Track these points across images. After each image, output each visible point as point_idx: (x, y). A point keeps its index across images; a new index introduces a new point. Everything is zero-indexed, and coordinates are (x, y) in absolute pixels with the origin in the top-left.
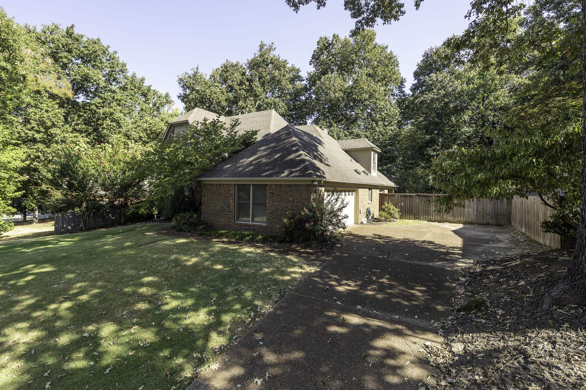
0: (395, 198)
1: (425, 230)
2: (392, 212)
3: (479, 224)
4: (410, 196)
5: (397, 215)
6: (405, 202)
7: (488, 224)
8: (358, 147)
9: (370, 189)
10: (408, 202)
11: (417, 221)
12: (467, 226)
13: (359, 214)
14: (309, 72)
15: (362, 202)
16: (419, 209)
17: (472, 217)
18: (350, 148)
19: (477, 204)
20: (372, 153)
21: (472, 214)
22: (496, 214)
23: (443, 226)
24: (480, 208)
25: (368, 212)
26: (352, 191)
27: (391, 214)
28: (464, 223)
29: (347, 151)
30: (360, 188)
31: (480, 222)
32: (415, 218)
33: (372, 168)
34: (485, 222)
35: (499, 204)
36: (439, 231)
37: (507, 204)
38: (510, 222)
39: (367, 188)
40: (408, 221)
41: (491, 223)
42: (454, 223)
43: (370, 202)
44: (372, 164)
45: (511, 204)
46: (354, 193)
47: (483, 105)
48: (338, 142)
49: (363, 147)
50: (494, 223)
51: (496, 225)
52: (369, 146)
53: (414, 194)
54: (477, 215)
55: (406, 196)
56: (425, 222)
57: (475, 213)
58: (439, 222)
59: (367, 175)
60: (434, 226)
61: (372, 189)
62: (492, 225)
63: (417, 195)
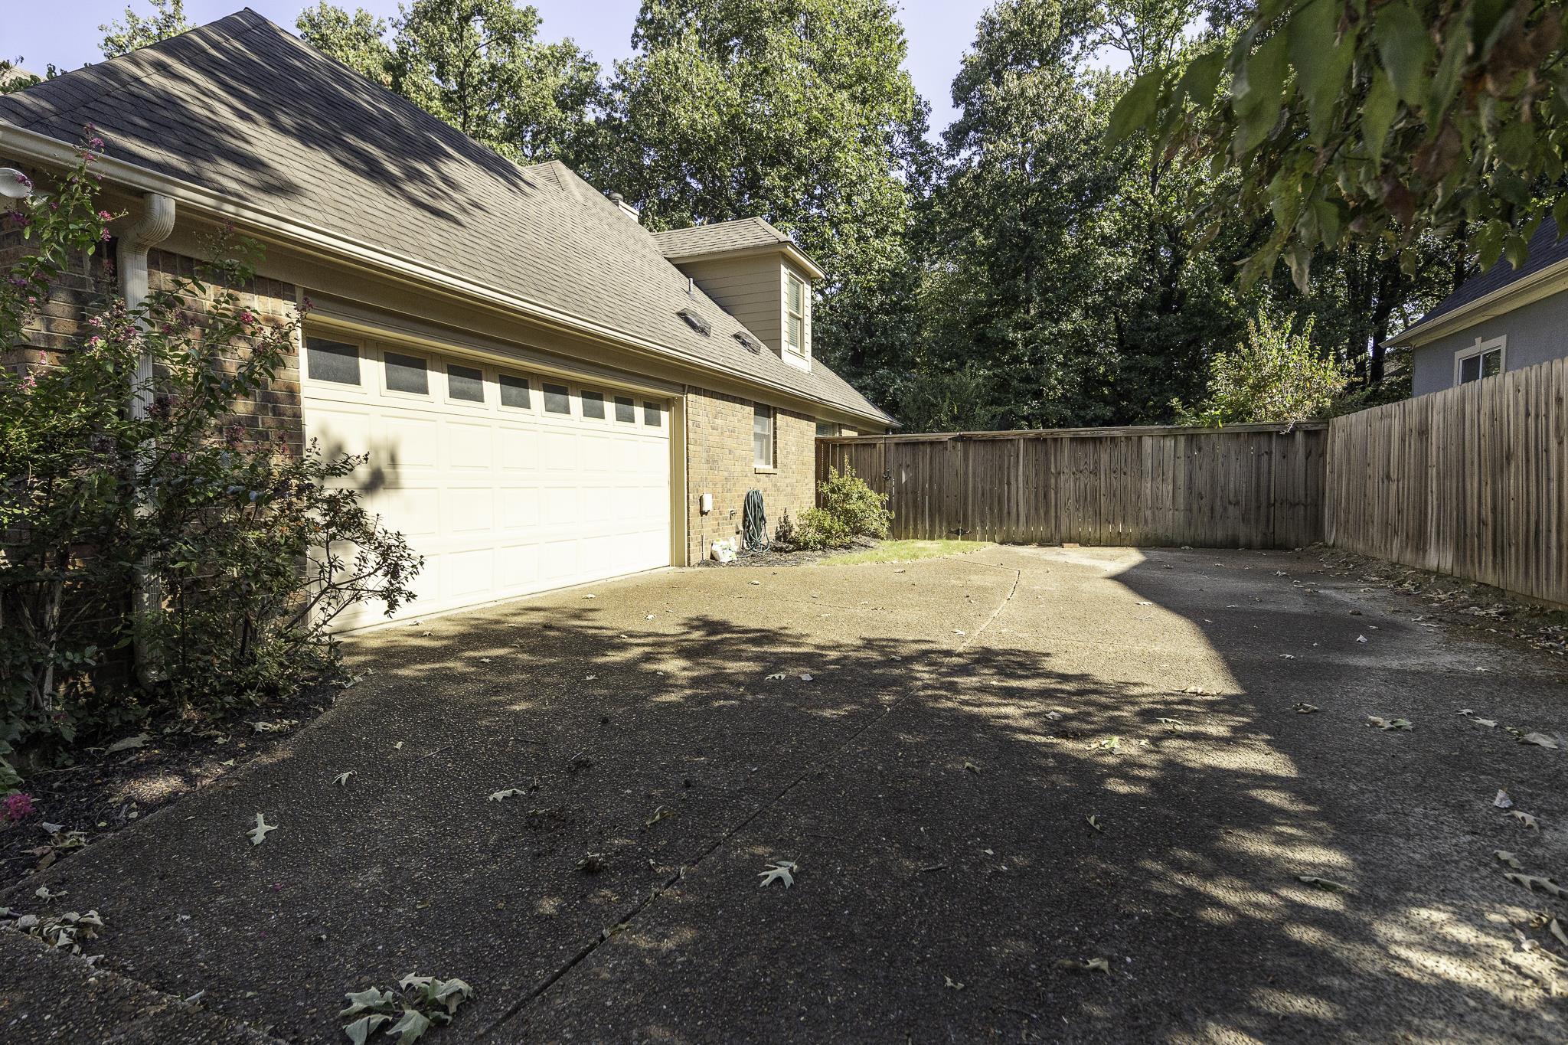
0: (876, 454)
1: (989, 580)
2: (854, 505)
3: (1198, 545)
4: (932, 443)
5: (876, 518)
6: (913, 467)
7: (1231, 545)
8: (728, 247)
9: (764, 410)
10: (924, 468)
11: (958, 542)
12: (1156, 554)
13: (696, 519)
14: (620, 62)
15: (712, 462)
16: (966, 498)
17: (1170, 520)
18: (696, 251)
19: (1190, 459)
20: (785, 272)
21: (1169, 503)
22: (1263, 499)
23: (1061, 559)
24: (1201, 480)
25: (753, 514)
26: (653, 405)
27: (849, 516)
28: (1141, 545)
29: (686, 267)
30: (697, 391)
31: (1202, 533)
32: (954, 534)
33: (785, 336)
34: (1220, 535)
35: (1276, 456)
36: (1053, 585)
37: (1308, 455)
38: (1316, 529)
39: (743, 402)
40: (921, 544)
41: (1242, 540)
42: (1099, 544)
43: (770, 468)
44: (785, 317)
45: (1323, 454)
46: (665, 416)
47: (1152, 192)
48: (657, 237)
49: (746, 243)
50: (1257, 538)
51: (1265, 547)
52: (770, 240)
53: (945, 436)
54: (1189, 509)
55: (915, 444)
56: (990, 547)
57: (1181, 500)
58: (1044, 543)
59: (755, 352)
60: (1027, 561)
61: (776, 411)
62: (1249, 546)
63: (961, 439)
